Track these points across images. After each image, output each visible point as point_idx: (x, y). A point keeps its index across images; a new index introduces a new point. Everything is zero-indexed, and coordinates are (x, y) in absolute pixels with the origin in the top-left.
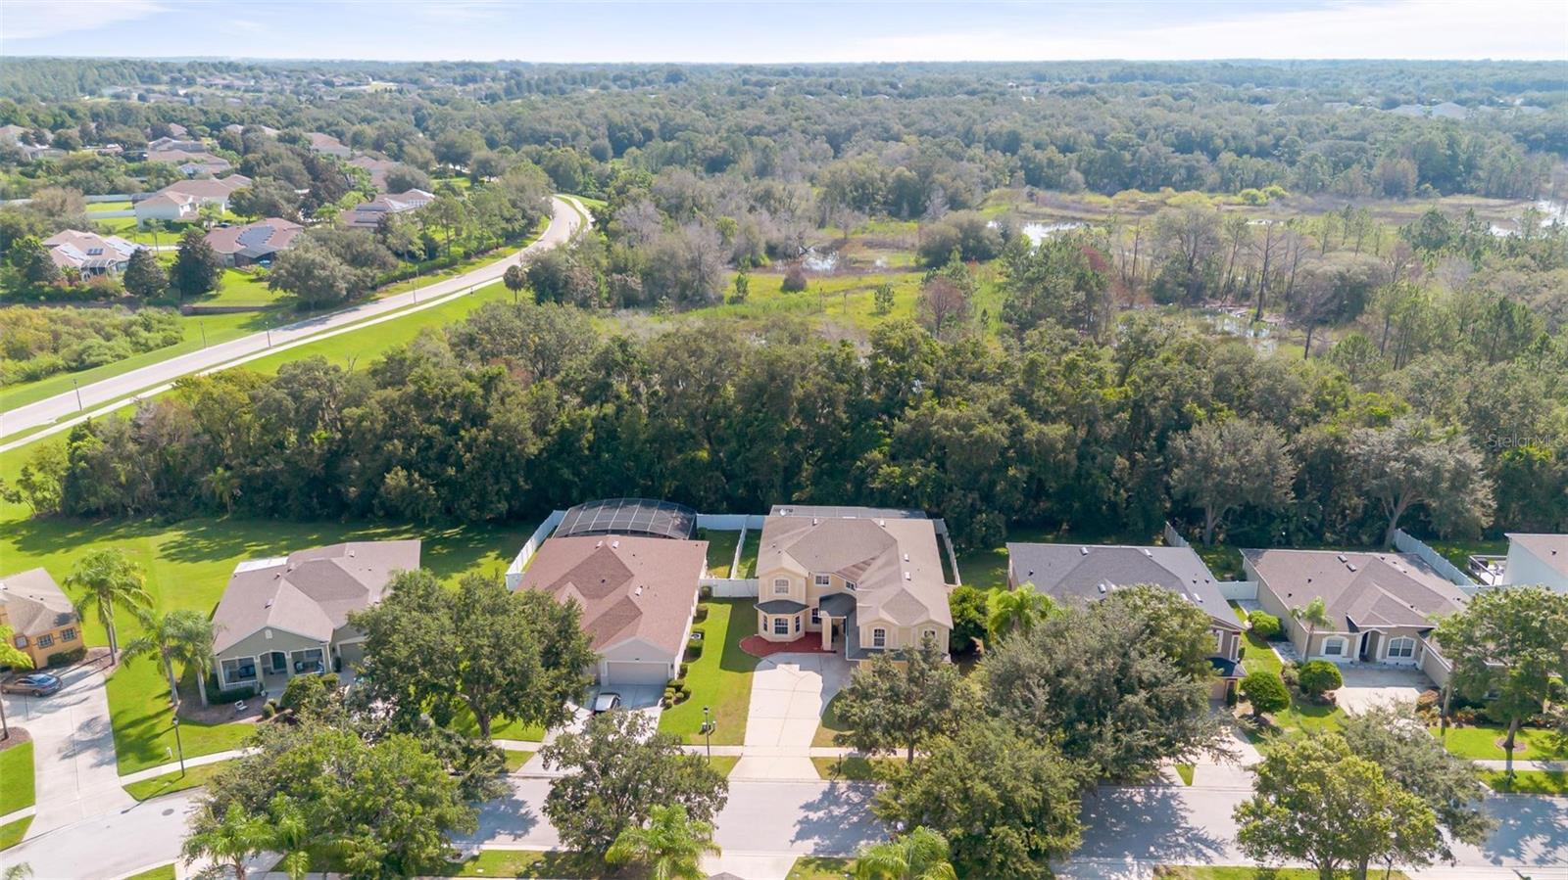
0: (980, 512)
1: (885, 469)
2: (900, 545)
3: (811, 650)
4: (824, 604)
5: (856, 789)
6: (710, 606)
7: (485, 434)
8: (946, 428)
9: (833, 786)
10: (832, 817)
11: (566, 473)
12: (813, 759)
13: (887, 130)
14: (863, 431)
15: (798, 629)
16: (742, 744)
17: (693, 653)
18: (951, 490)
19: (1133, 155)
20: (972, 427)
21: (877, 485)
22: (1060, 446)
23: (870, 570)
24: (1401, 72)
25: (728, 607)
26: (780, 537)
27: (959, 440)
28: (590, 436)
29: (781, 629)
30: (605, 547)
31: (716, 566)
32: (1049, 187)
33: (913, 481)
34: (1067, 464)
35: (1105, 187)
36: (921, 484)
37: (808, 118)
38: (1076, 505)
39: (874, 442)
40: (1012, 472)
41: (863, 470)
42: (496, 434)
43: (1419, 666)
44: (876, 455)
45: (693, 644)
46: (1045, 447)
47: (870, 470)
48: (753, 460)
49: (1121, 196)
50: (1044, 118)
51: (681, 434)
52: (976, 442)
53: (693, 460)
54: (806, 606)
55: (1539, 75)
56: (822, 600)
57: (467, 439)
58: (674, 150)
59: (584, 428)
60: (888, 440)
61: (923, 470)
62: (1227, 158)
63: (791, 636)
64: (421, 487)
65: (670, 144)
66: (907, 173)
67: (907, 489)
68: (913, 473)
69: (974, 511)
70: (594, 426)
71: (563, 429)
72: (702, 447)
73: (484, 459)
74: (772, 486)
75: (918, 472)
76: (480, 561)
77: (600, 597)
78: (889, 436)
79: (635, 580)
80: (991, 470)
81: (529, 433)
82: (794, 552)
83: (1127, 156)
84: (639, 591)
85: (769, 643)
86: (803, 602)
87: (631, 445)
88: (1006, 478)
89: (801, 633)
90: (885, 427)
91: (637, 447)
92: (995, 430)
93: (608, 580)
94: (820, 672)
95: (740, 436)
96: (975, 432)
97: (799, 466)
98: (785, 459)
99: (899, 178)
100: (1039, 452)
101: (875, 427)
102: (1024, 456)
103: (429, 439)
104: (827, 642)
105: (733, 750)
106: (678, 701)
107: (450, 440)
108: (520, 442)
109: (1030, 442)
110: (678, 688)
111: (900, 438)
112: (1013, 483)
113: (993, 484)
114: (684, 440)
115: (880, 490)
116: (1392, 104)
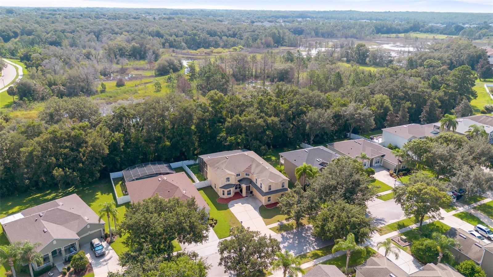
1: (229, 138)
2: (256, 159)
3: (240, 198)
4: (241, 182)
5: (289, 234)
7: (89, 149)
9: (282, 235)
10: (290, 243)
11: (118, 159)
12: (270, 229)
13: (113, 31)
14: (216, 128)
18: (251, 141)
19: (199, 38)
20: (255, 121)
21: (227, 143)
22: (278, 123)
24: (248, 13)
25: (202, 191)
28: (123, 144)
29: (229, 193)
30: (164, 180)
32: (177, 48)
33: (239, 140)
34: (280, 128)
35: (193, 48)
36: (242, 141)
37: (82, 27)
39: (220, 131)
40: (267, 133)
41: (220, 139)
42: (94, 148)
43: (382, 165)
44: (223, 134)
47: (222, 139)
49: (199, 50)
50: (166, 26)
52: (258, 125)
53: (165, 145)
54: (235, 185)
55: (281, 14)
56: (239, 181)
57: (83, 152)
58: (33, 39)
60: (224, 129)
62: (224, 38)
63: (232, 195)
64: (70, 173)
65: (31, 37)
66: (136, 45)
67: (238, 143)
68: (238, 138)
71: (113, 142)
75: (240, 137)
80: (261, 133)
83: (197, 38)
85: (226, 199)
86: (234, 183)
87: (137, 144)
88: (266, 135)
89: (234, 193)
90: (222, 125)
92: (262, 121)
93: (170, 191)
94: (249, 203)
99: (133, 46)
100: (272, 126)
101: (219, 126)
103: (66, 154)
104: (244, 194)
106: (215, 224)
107: (76, 153)
108: (103, 150)
110: (213, 220)
111: (228, 128)
112: (269, 136)
113: (262, 137)
114: (159, 140)
115: (229, 145)
116: (253, 22)
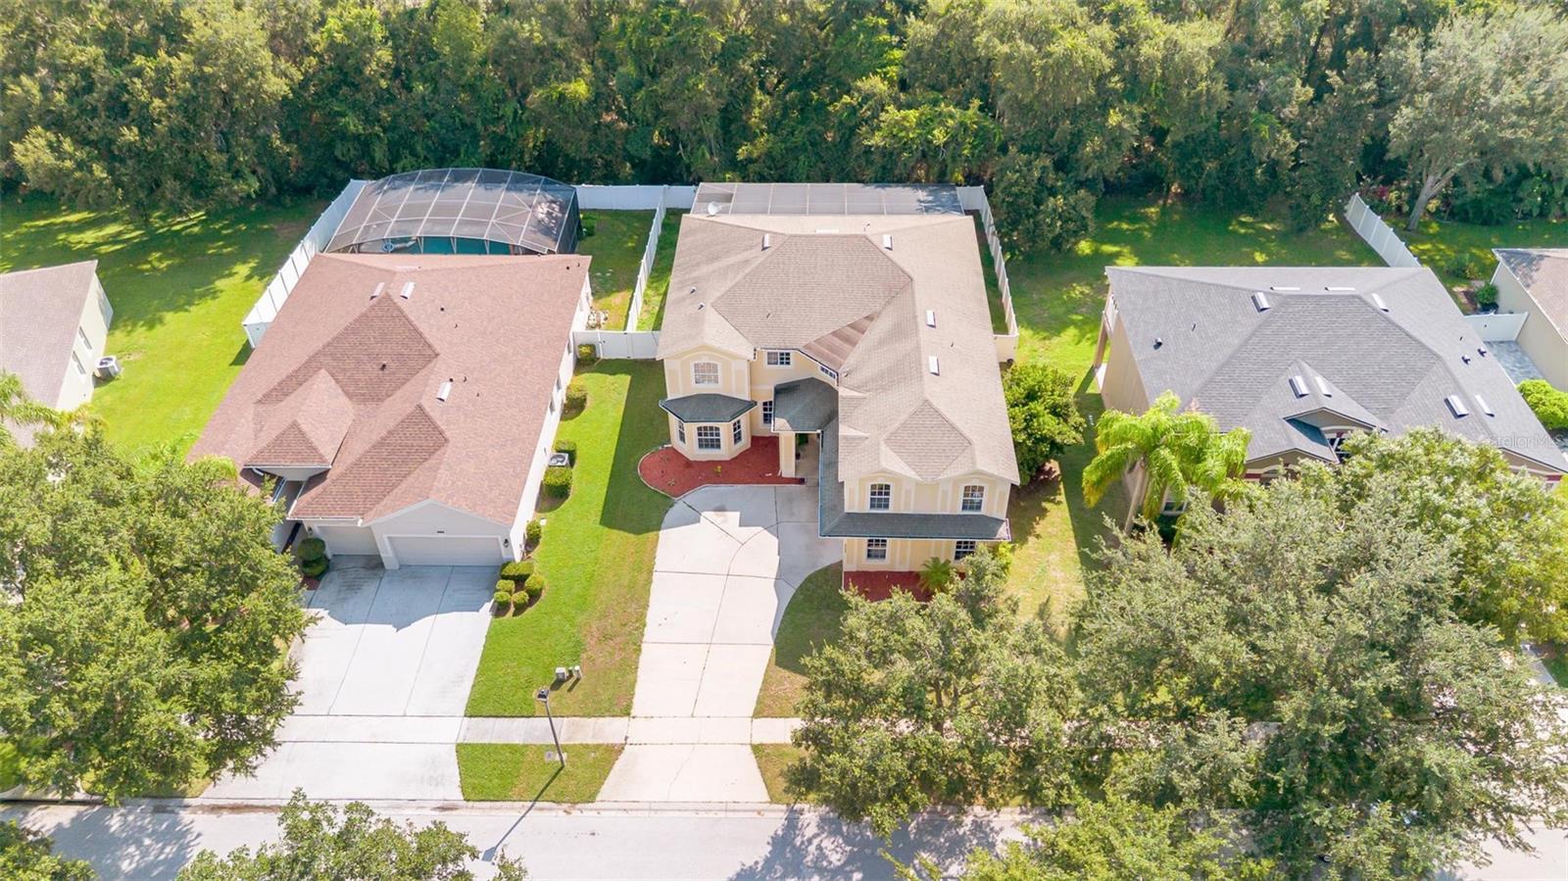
0: (1053, 192)
1: (892, 114)
2: (917, 286)
3: (761, 479)
4: (784, 400)
6: (591, 381)
7: (181, 64)
8: (1002, 37)
9: (792, 823)
11: (353, 124)
12: (757, 749)
14: (854, 38)
15: (737, 438)
16: (626, 712)
17: (554, 494)
18: (1003, 149)
20: (1051, 36)
21: (877, 140)
22: (1203, 69)
23: (866, 342)
25: (624, 381)
26: (705, 269)
27: (1027, 62)
28: (385, 55)
29: (709, 440)
30: (387, 299)
31: (609, 293)
33: (939, 136)
34: (1211, 99)
36: (954, 140)
38: (1211, 166)
39: (875, 61)
40: (1114, 118)
41: (853, 110)
42: (202, 59)
44: (876, 84)
45: (552, 480)
46: (1176, 70)
47: (865, 112)
48: (666, 98)
51: (539, 50)
52: (1059, 65)
53: (562, 97)
54: (752, 404)
56: (779, 391)
59: (370, 40)
60: (898, 54)
61: (957, 112)
63: (727, 450)
67: (927, 152)
68: (940, 118)
69: (1046, 190)
70: (393, 35)
71: (332, 45)
72: (577, 74)
73: (190, 108)
74: (701, 141)
75: (951, 120)
76: (220, 284)
77: (378, 399)
78: (899, 46)
79: (439, 365)
80: (1074, 113)
81: (265, 57)
82: (729, 308)
84: (445, 391)
85: (689, 464)
86: (746, 397)
87: (460, 66)
88: (1102, 128)
89: (745, 443)
90: (892, 29)
91: (470, 71)
92: (1091, 41)
93: (392, 366)
94: (774, 529)
95: (639, 53)
96: (1057, 49)
97: (747, 100)
98: (718, 95)
100: (1164, 79)
101: (875, 30)
102: (1135, 88)
103: (86, 73)
104: (788, 465)
105: (607, 729)
108: (252, 75)
109: (1149, 62)
110: (520, 580)
111: (918, 51)
112: (1115, 140)
113: (1077, 139)
114: (547, 60)
115: (884, 152)
